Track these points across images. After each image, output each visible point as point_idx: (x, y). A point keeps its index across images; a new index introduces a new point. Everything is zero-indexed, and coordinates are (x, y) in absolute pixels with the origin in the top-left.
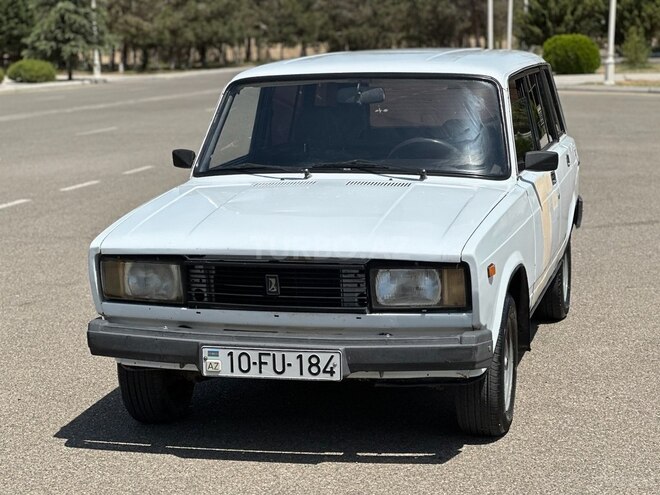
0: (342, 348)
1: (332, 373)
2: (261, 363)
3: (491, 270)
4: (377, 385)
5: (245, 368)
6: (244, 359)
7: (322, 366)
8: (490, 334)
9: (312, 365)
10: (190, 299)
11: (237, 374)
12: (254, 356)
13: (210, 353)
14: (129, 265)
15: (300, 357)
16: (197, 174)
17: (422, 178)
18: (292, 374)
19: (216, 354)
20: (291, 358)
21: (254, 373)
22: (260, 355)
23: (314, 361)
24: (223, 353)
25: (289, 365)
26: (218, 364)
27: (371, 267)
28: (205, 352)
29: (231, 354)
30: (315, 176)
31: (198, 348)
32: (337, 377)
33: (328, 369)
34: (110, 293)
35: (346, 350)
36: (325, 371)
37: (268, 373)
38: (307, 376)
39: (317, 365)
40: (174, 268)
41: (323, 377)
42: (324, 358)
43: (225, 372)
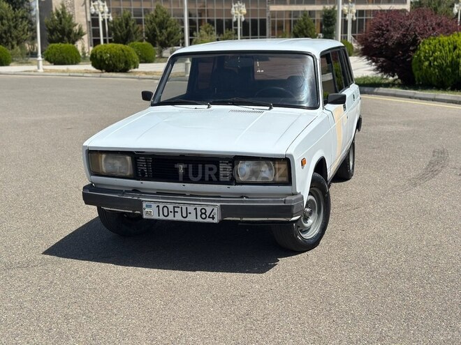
0: (219, 204)
1: (213, 218)
2: (175, 212)
3: (303, 163)
4: (240, 224)
5: (166, 214)
6: (165, 209)
7: (208, 214)
8: (302, 198)
9: (202, 213)
10: (137, 175)
11: (162, 217)
12: (171, 208)
13: (147, 206)
14: (104, 156)
15: (196, 209)
16: (153, 105)
17: (271, 108)
18: (191, 218)
19: (150, 206)
20: (191, 209)
21: (171, 217)
22: (174, 207)
23: (203, 211)
24: (154, 206)
25: (190, 213)
26: (152, 211)
27: (235, 159)
28: (144, 205)
29: (158, 206)
30: (213, 107)
31: (141, 202)
32: (216, 221)
33: (211, 216)
34: (94, 171)
35: (221, 205)
36: (209, 217)
37: (178, 217)
38: (200, 220)
39: (205, 214)
40: (128, 158)
41: (208, 220)
42: (209, 210)
43: (155, 216)
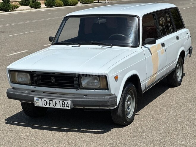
0: (71, 99)
1: (68, 107)
2: (50, 103)
3: (116, 78)
4: (85, 110)
5: (45, 104)
6: (45, 101)
7: (65, 105)
9: (63, 104)
10: (33, 83)
11: (44, 106)
13: (36, 100)
14: (17, 73)
15: (60, 102)
17: (111, 47)
18: (58, 106)
19: (38, 100)
20: (57, 102)
21: (48, 106)
22: (49, 101)
23: (63, 103)
24: (40, 100)
25: (57, 104)
26: (39, 103)
27: (80, 76)
28: (35, 99)
29: (42, 100)
31: (33, 98)
32: (70, 108)
33: (67, 106)
35: (72, 100)
36: (66, 106)
37: (51, 106)
38: (62, 107)
39: (64, 104)
40: (28, 75)
41: (66, 108)
42: (66, 102)
43: (40, 105)
